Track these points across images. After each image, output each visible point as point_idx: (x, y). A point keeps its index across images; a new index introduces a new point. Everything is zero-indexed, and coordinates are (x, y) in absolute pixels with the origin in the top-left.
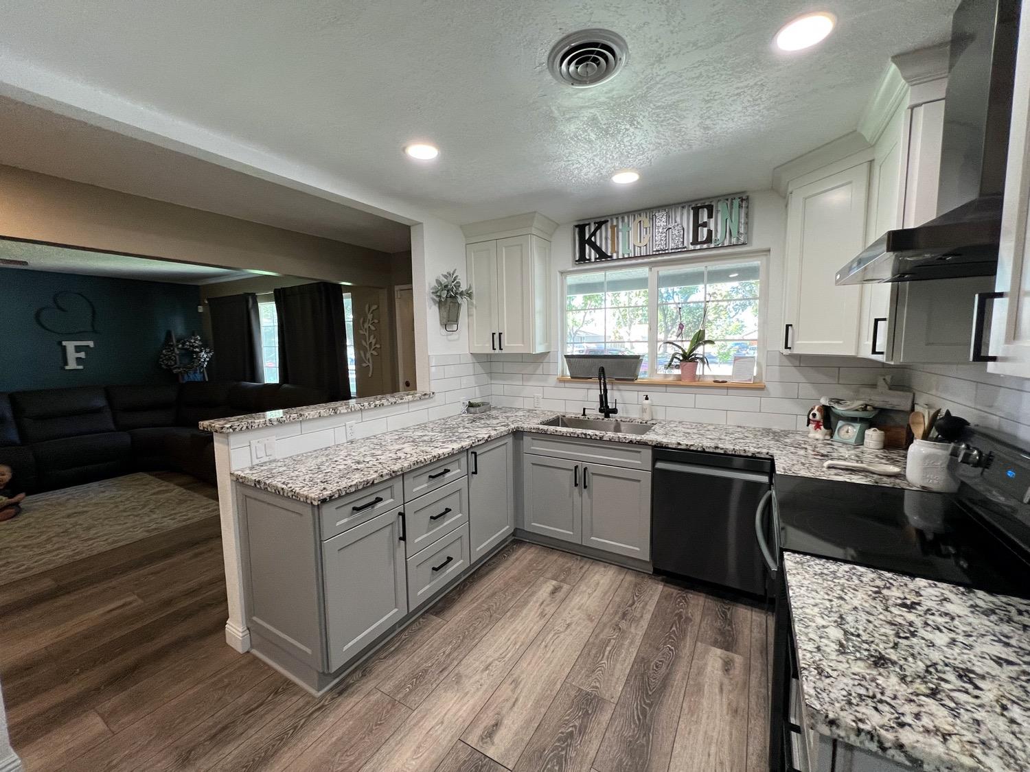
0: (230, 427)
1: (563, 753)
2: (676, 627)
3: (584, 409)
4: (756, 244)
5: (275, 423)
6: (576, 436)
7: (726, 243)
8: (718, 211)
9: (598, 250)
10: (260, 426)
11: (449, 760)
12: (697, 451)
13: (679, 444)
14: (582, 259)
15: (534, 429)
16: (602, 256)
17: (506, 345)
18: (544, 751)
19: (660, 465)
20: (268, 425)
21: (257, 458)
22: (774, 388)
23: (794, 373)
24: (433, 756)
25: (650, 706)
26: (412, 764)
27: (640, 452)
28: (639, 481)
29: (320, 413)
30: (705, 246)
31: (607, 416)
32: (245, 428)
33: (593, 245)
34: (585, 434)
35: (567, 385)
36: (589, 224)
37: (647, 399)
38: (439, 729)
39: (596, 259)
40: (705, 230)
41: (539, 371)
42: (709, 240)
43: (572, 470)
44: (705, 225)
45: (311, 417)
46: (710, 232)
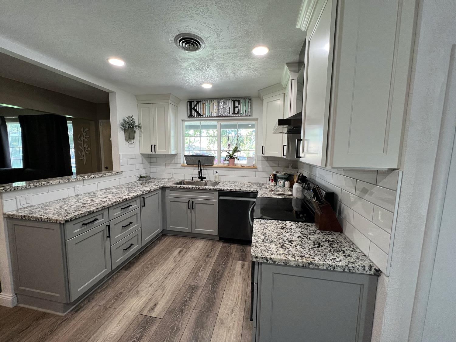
0: (3, 189)
1: (183, 307)
2: (226, 257)
3: (192, 178)
4: (254, 116)
5: (32, 187)
6: (189, 188)
7: (244, 115)
8: (241, 103)
9: (197, 112)
10: (23, 188)
11: (135, 322)
12: (234, 191)
13: (228, 189)
14: (191, 115)
15: (171, 186)
16: (199, 115)
17: (158, 150)
18: (176, 309)
19: (221, 198)
20: (28, 188)
21: (21, 205)
22: (260, 168)
23: (266, 163)
24: (127, 323)
25: (216, 285)
26: (116, 329)
27: (213, 193)
28: (213, 204)
29: (59, 181)
30: (237, 115)
31: (202, 180)
32: (13, 189)
33: (195, 110)
34: (192, 187)
35: (185, 168)
36: (194, 101)
37: (217, 173)
38: (129, 313)
39: (197, 116)
40: (237, 109)
41: (173, 162)
42: (238, 113)
43: (187, 202)
44: (237, 107)
45: (55, 183)
46: (239, 110)
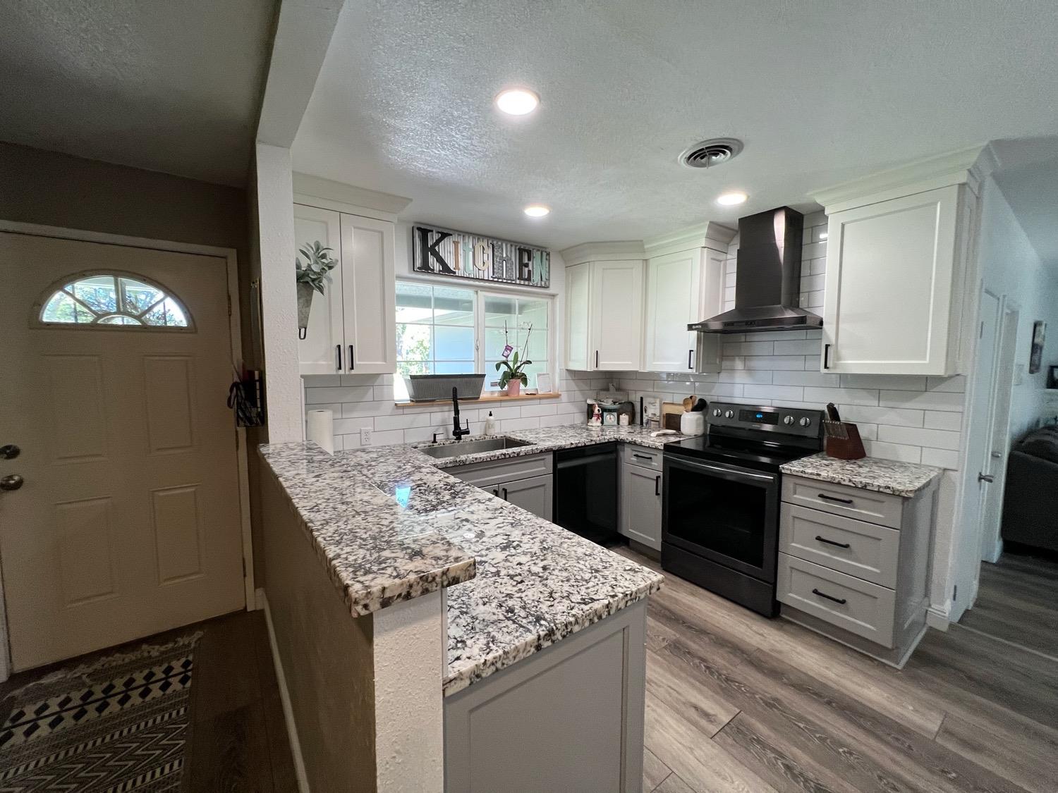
3: (435, 435)
4: (551, 291)
6: (496, 458)
7: (539, 285)
8: (534, 257)
9: (441, 261)
11: (734, 751)
13: (572, 444)
14: (426, 268)
16: (446, 270)
17: (357, 363)
19: (560, 466)
22: (564, 397)
23: (573, 385)
24: (729, 763)
27: (544, 459)
28: (544, 485)
30: (527, 283)
31: (459, 438)
33: (436, 255)
35: (406, 411)
36: (432, 231)
37: (491, 415)
39: (440, 271)
40: (526, 269)
41: (369, 396)
42: (529, 279)
44: (527, 265)
46: (529, 271)
